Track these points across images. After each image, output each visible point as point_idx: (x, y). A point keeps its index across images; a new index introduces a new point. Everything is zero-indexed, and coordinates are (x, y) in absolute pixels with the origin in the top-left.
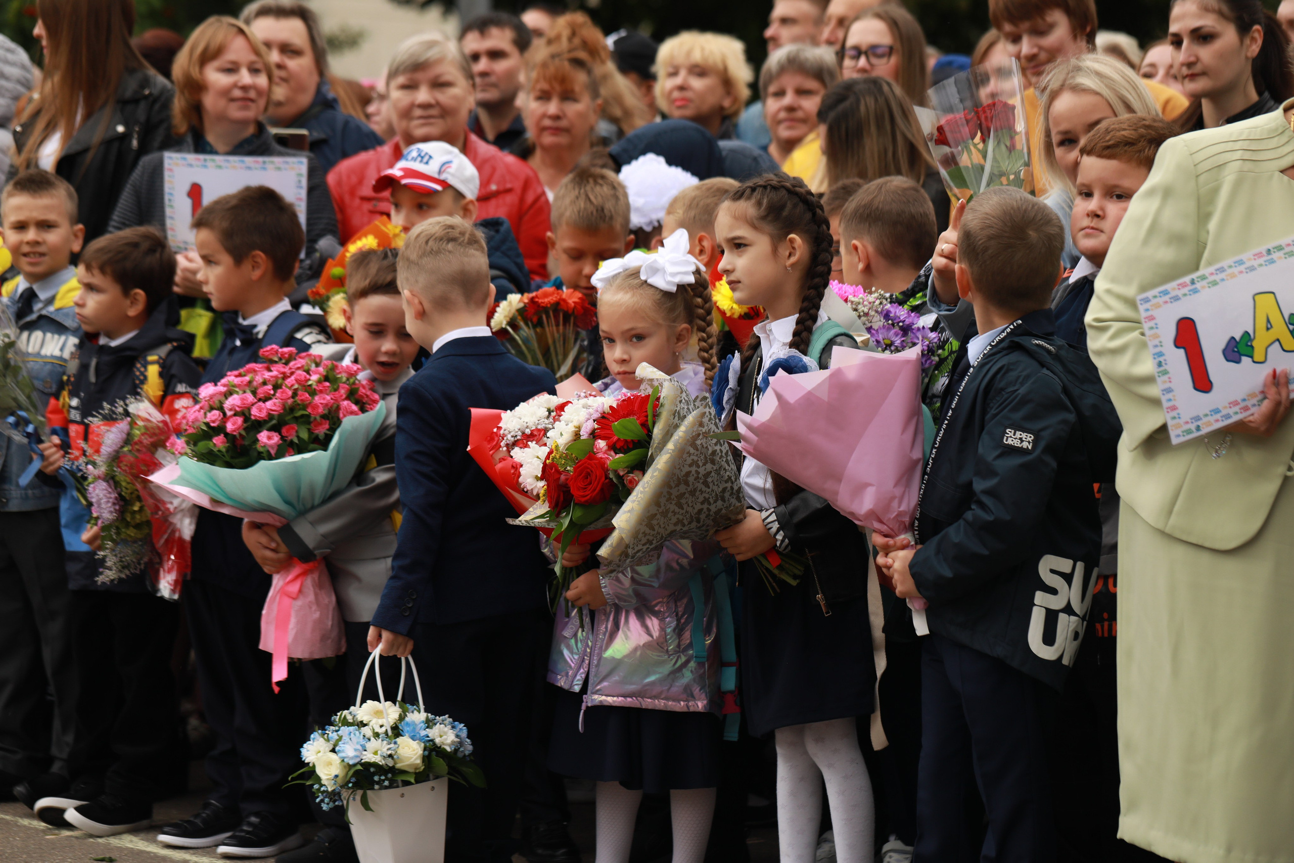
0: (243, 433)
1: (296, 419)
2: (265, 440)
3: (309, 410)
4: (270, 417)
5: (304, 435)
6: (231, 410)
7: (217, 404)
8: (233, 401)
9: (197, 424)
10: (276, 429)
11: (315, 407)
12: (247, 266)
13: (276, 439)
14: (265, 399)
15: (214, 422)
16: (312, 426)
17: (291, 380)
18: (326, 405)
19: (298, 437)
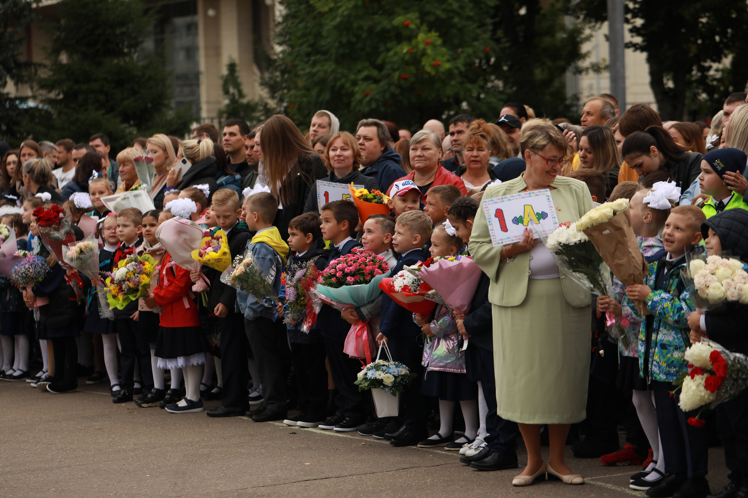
0: (342, 277)
1: (360, 273)
2: (349, 279)
3: (364, 271)
4: (351, 272)
5: (362, 280)
6: (338, 269)
8: (339, 266)
10: (353, 276)
11: (366, 270)
12: (342, 225)
13: (352, 279)
14: (350, 266)
15: (332, 273)
16: (364, 277)
18: (371, 270)
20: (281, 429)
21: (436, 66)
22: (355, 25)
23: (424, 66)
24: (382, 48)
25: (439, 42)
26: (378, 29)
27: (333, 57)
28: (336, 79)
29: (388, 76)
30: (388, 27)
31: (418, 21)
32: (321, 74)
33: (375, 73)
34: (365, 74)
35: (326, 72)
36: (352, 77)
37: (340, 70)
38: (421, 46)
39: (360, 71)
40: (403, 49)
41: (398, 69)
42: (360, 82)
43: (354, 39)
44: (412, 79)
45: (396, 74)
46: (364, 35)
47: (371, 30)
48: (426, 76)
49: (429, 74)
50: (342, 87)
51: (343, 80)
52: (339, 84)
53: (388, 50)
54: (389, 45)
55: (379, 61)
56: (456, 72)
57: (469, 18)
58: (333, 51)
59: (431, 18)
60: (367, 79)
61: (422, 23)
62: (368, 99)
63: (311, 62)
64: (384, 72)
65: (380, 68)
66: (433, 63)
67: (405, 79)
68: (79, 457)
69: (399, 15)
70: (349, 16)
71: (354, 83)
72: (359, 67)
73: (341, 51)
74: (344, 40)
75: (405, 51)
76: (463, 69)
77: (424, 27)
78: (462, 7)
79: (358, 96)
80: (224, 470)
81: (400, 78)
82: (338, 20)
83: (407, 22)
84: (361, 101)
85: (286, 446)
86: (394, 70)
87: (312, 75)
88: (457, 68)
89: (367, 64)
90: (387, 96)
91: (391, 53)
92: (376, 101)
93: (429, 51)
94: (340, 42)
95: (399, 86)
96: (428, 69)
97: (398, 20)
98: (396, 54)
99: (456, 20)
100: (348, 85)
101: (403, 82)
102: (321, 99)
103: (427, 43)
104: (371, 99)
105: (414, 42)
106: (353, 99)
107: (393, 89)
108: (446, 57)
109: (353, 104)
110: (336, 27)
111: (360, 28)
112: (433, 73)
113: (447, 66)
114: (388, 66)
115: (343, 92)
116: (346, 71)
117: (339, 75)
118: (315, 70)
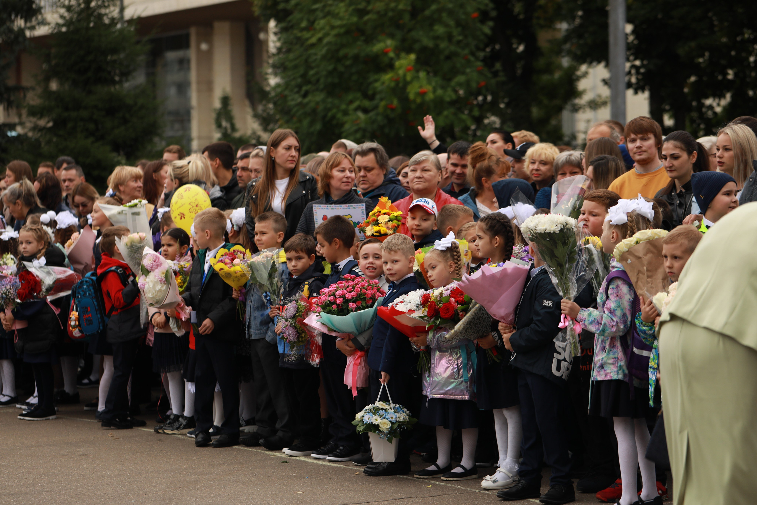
0: (343, 304)
1: (361, 299)
2: (351, 306)
3: (366, 296)
4: (352, 298)
5: (364, 305)
6: (338, 296)
7: (332, 293)
8: (339, 292)
9: (326, 301)
10: (354, 302)
11: (368, 295)
12: (334, 244)
13: (355, 305)
14: (350, 292)
15: (332, 300)
16: (366, 301)
17: (359, 285)
18: (371, 294)
19: (362, 305)
20: (272, 458)
21: (422, 94)
27: (323, 87)
28: (327, 110)
29: (376, 105)
32: (312, 105)
33: (367, 103)
34: (356, 104)
35: (316, 102)
36: (343, 107)
37: (330, 100)
39: (351, 102)
41: (385, 99)
42: (351, 112)
43: (342, 69)
45: (384, 103)
49: (414, 102)
50: (333, 117)
51: (334, 111)
52: (330, 114)
53: (376, 80)
55: (370, 92)
58: (322, 80)
60: (359, 109)
63: (302, 92)
65: (371, 98)
67: (392, 109)
68: (61, 481)
69: (379, 41)
71: (346, 113)
72: (350, 97)
79: (348, 127)
80: (212, 497)
81: (387, 107)
83: (386, 49)
85: (277, 474)
86: (382, 100)
87: (302, 106)
89: (359, 95)
90: (375, 127)
92: (364, 130)
95: (386, 116)
96: (413, 97)
97: (379, 47)
98: (382, 83)
100: (339, 115)
101: (389, 112)
102: (312, 130)
104: (359, 129)
107: (380, 119)
115: (334, 122)
116: (336, 102)
117: (329, 106)
118: (306, 100)
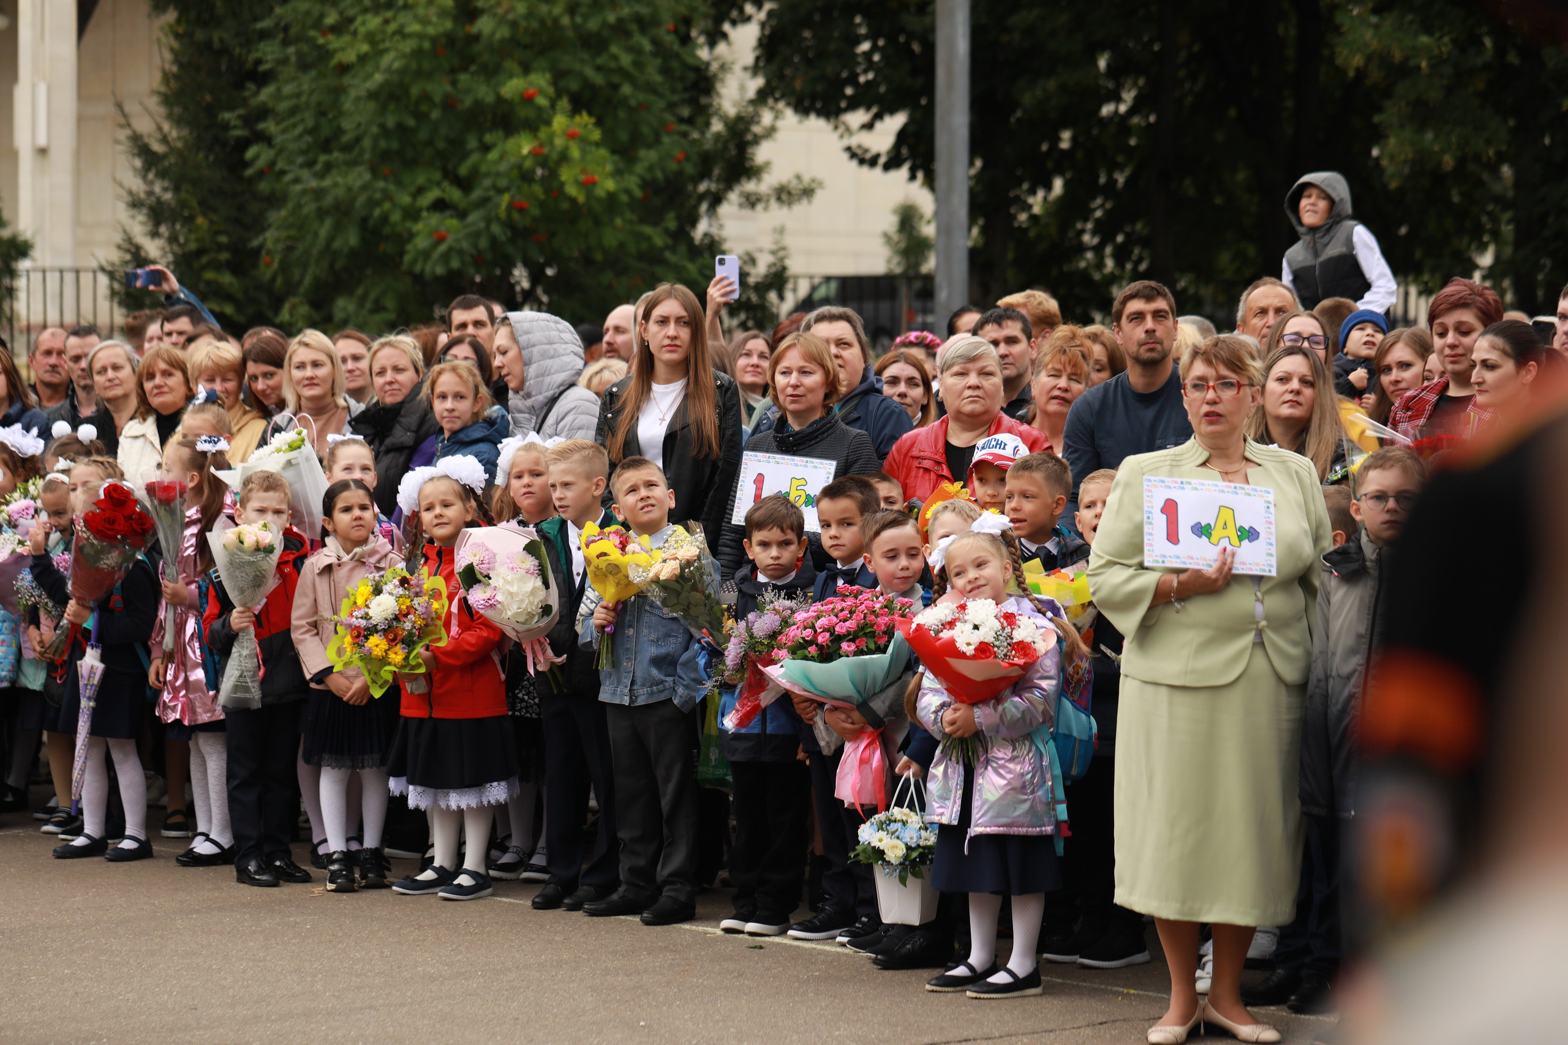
0: (829, 643)
1: (866, 635)
2: (845, 646)
3: (874, 628)
4: (849, 633)
5: (872, 646)
6: (821, 628)
7: (811, 623)
8: (822, 622)
9: (796, 640)
10: (852, 640)
11: (878, 626)
15: (809, 637)
18: (886, 623)
19: (867, 646)
21: (588, 185)
22: (415, 91)
23: (562, 184)
24: (472, 143)
25: (596, 135)
26: (468, 102)
27: (367, 156)
28: (372, 203)
29: (484, 201)
30: (490, 99)
31: (551, 91)
32: (340, 192)
33: (455, 194)
34: (433, 195)
35: (349, 189)
36: (406, 199)
37: (381, 184)
38: (559, 142)
39: (420, 191)
40: (520, 147)
41: (507, 189)
42: (425, 214)
43: (411, 122)
44: (535, 211)
45: (505, 199)
46: (435, 114)
47: (449, 104)
48: (565, 206)
49: (573, 201)
50: (385, 219)
51: (387, 206)
52: (377, 212)
53: (486, 148)
54: (488, 138)
55: (463, 170)
56: (624, 198)
57: (651, 89)
58: (367, 143)
59: (574, 85)
60: (440, 205)
61: (559, 94)
62: (443, 248)
63: (318, 167)
64: (476, 194)
65: (465, 184)
66: (582, 178)
67: (521, 210)
69: (511, 76)
70: (403, 71)
71: (412, 214)
72: (421, 180)
73: (383, 144)
74: (391, 121)
75: (525, 150)
76: (638, 193)
77: (564, 103)
78: (638, 65)
79: (421, 243)
81: (511, 206)
82: (378, 78)
83: (531, 91)
84: (426, 254)
86: (500, 191)
87: (318, 194)
88: (627, 191)
89: (437, 175)
90: (483, 243)
91: (493, 155)
92: (461, 252)
93: (575, 152)
94: (382, 126)
95: (509, 224)
96: (572, 190)
97: (513, 87)
98: (502, 157)
99: (626, 89)
100: (396, 217)
101: (516, 216)
102: (337, 244)
103: (571, 136)
104: (450, 249)
105: (543, 133)
106: (409, 247)
107: (496, 229)
108: (609, 168)
109: (407, 258)
110: (372, 95)
111: (426, 97)
112: (581, 199)
113: (610, 185)
114: (487, 182)
115: (387, 230)
116: (392, 187)
117: (378, 196)
118: (327, 182)
